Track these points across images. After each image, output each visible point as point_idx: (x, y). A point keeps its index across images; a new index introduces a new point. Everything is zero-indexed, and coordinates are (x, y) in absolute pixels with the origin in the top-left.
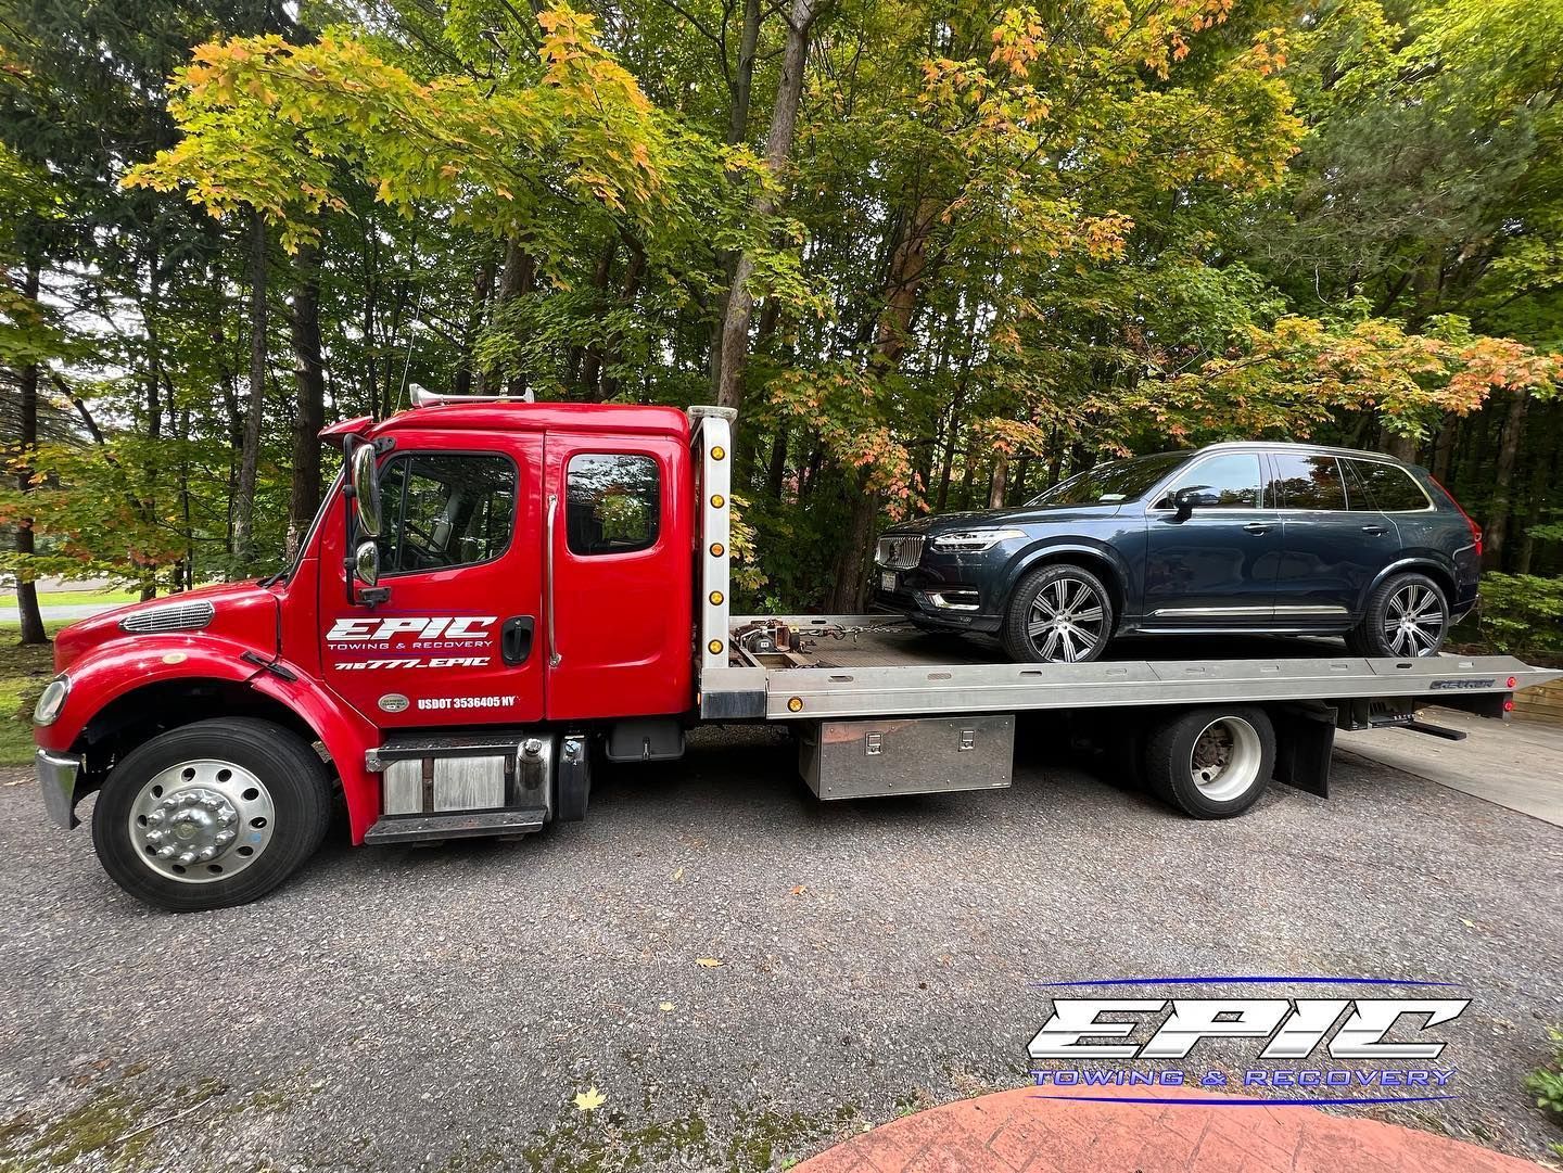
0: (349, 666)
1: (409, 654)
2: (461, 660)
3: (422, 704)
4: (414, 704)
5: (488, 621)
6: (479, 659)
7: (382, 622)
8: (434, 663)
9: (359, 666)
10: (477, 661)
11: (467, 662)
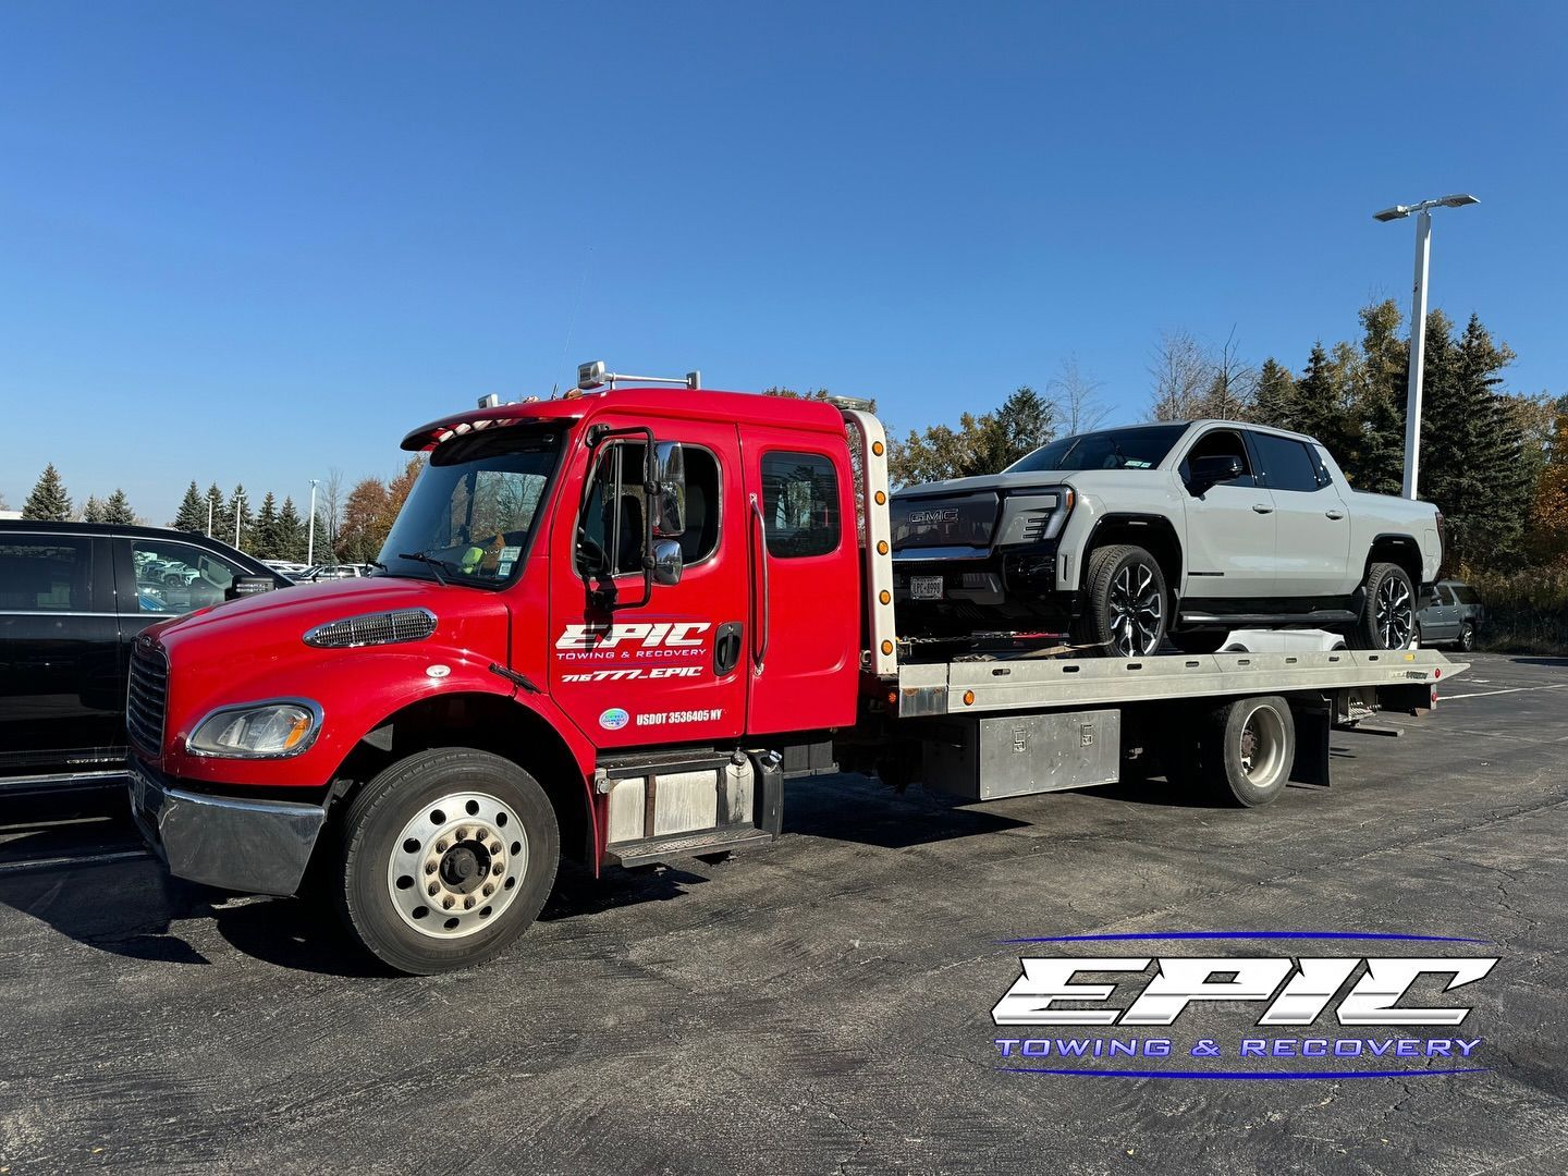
0: (576, 678)
1: (632, 663)
2: (678, 670)
4: (633, 719)
5: (704, 627)
6: (692, 669)
7: (610, 628)
9: (585, 678)
10: (690, 672)
11: (683, 672)
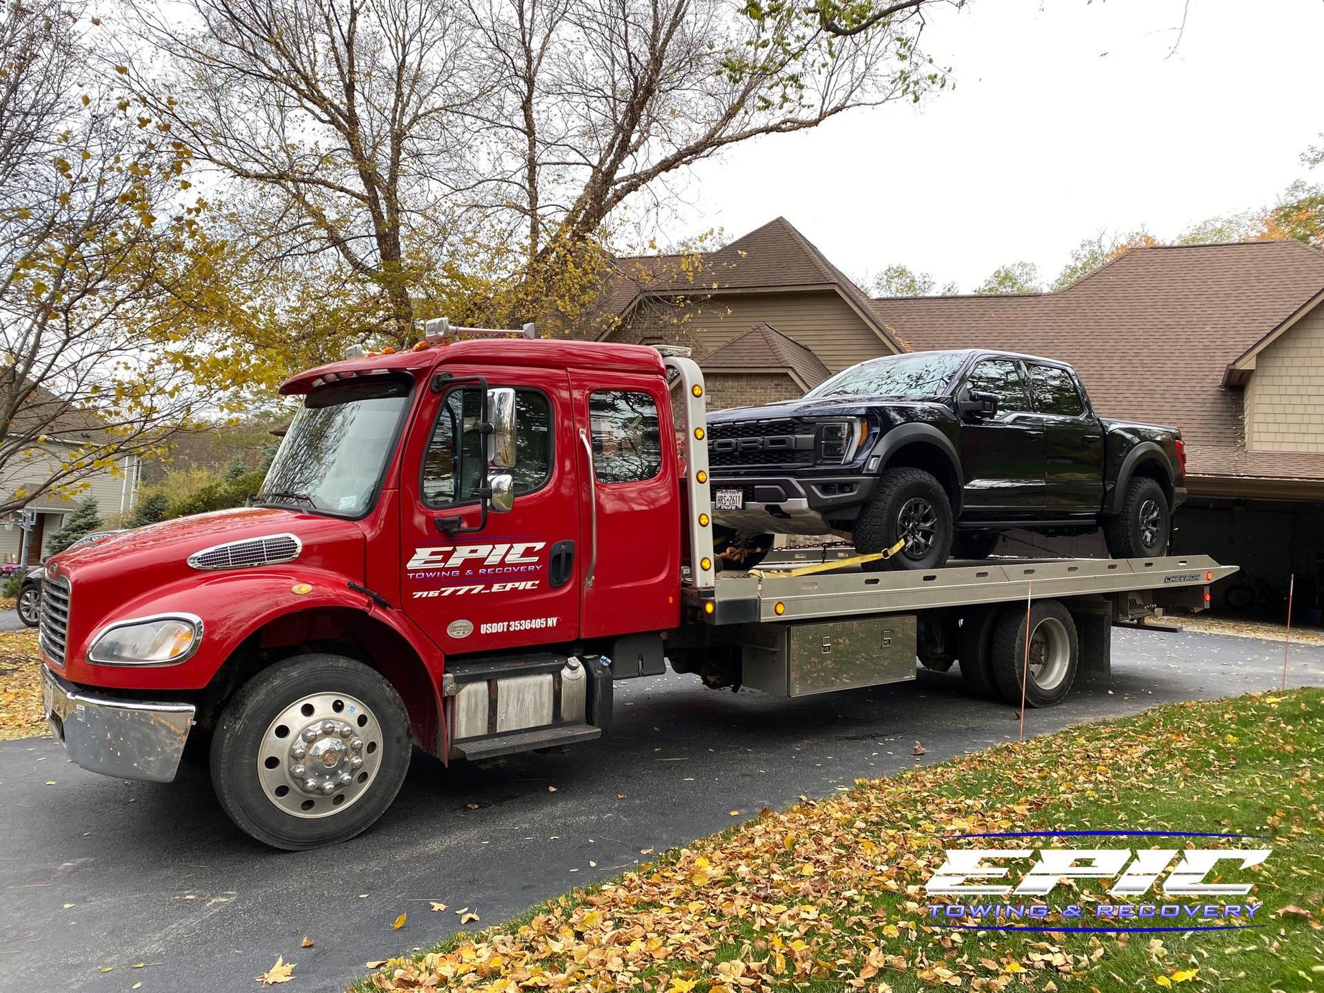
3: (485, 629)
8: (496, 588)
